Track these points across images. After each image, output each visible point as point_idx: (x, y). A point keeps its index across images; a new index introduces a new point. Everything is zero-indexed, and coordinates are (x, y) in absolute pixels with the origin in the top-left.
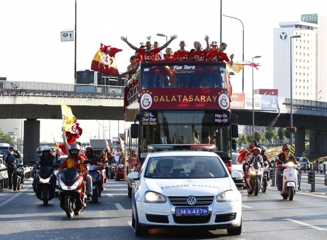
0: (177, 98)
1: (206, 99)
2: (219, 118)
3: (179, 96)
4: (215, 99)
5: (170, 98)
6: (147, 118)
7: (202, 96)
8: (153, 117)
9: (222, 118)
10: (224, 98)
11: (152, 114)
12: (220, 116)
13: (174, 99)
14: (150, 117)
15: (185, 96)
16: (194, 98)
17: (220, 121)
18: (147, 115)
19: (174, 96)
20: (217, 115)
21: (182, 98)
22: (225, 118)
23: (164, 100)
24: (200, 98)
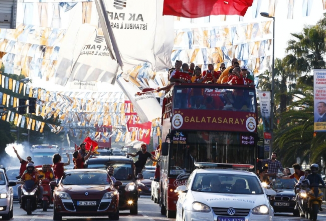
0: (207, 120)
1: (234, 121)
2: (245, 140)
3: (209, 118)
4: (242, 122)
5: (200, 119)
6: (177, 137)
7: (230, 119)
8: (183, 137)
9: (249, 140)
10: (251, 121)
11: (182, 134)
12: (246, 138)
13: (203, 120)
14: (180, 136)
15: (214, 118)
16: (223, 120)
17: (246, 143)
18: (177, 134)
19: (203, 118)
20: (243, 137)
21: (211, 120)
22: (252, 140)
23: (194, 121)
24: (228, 121)
